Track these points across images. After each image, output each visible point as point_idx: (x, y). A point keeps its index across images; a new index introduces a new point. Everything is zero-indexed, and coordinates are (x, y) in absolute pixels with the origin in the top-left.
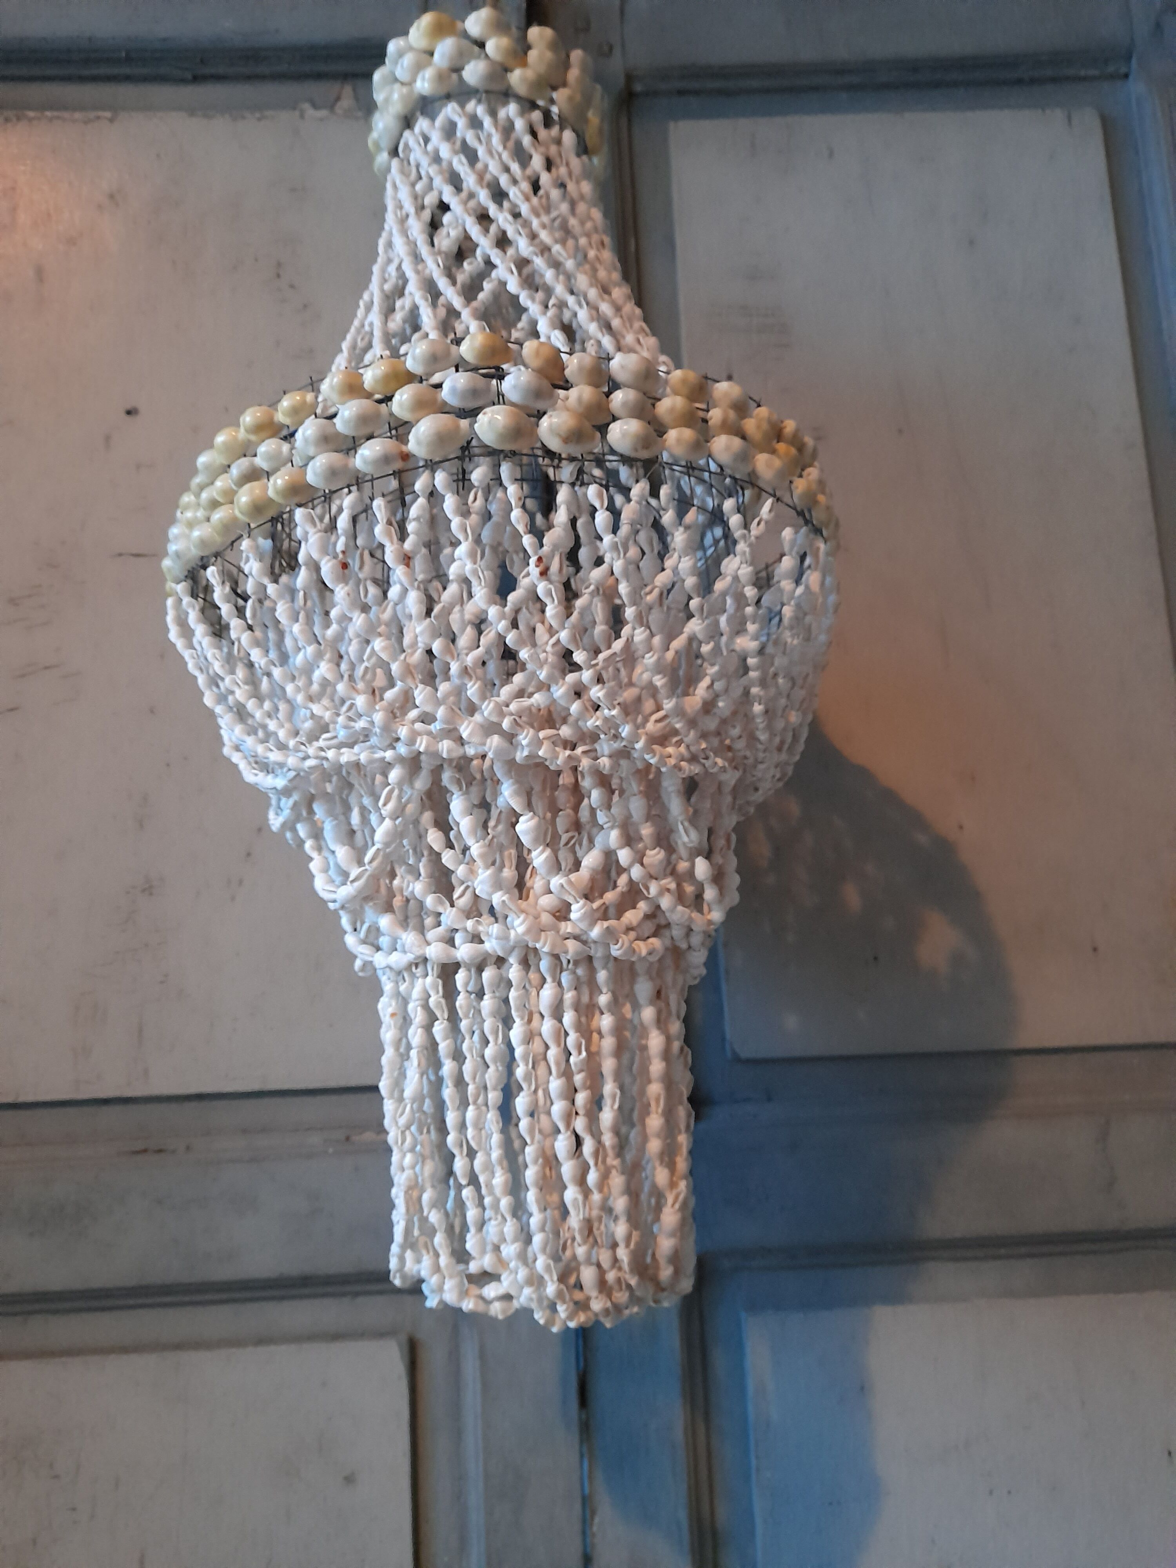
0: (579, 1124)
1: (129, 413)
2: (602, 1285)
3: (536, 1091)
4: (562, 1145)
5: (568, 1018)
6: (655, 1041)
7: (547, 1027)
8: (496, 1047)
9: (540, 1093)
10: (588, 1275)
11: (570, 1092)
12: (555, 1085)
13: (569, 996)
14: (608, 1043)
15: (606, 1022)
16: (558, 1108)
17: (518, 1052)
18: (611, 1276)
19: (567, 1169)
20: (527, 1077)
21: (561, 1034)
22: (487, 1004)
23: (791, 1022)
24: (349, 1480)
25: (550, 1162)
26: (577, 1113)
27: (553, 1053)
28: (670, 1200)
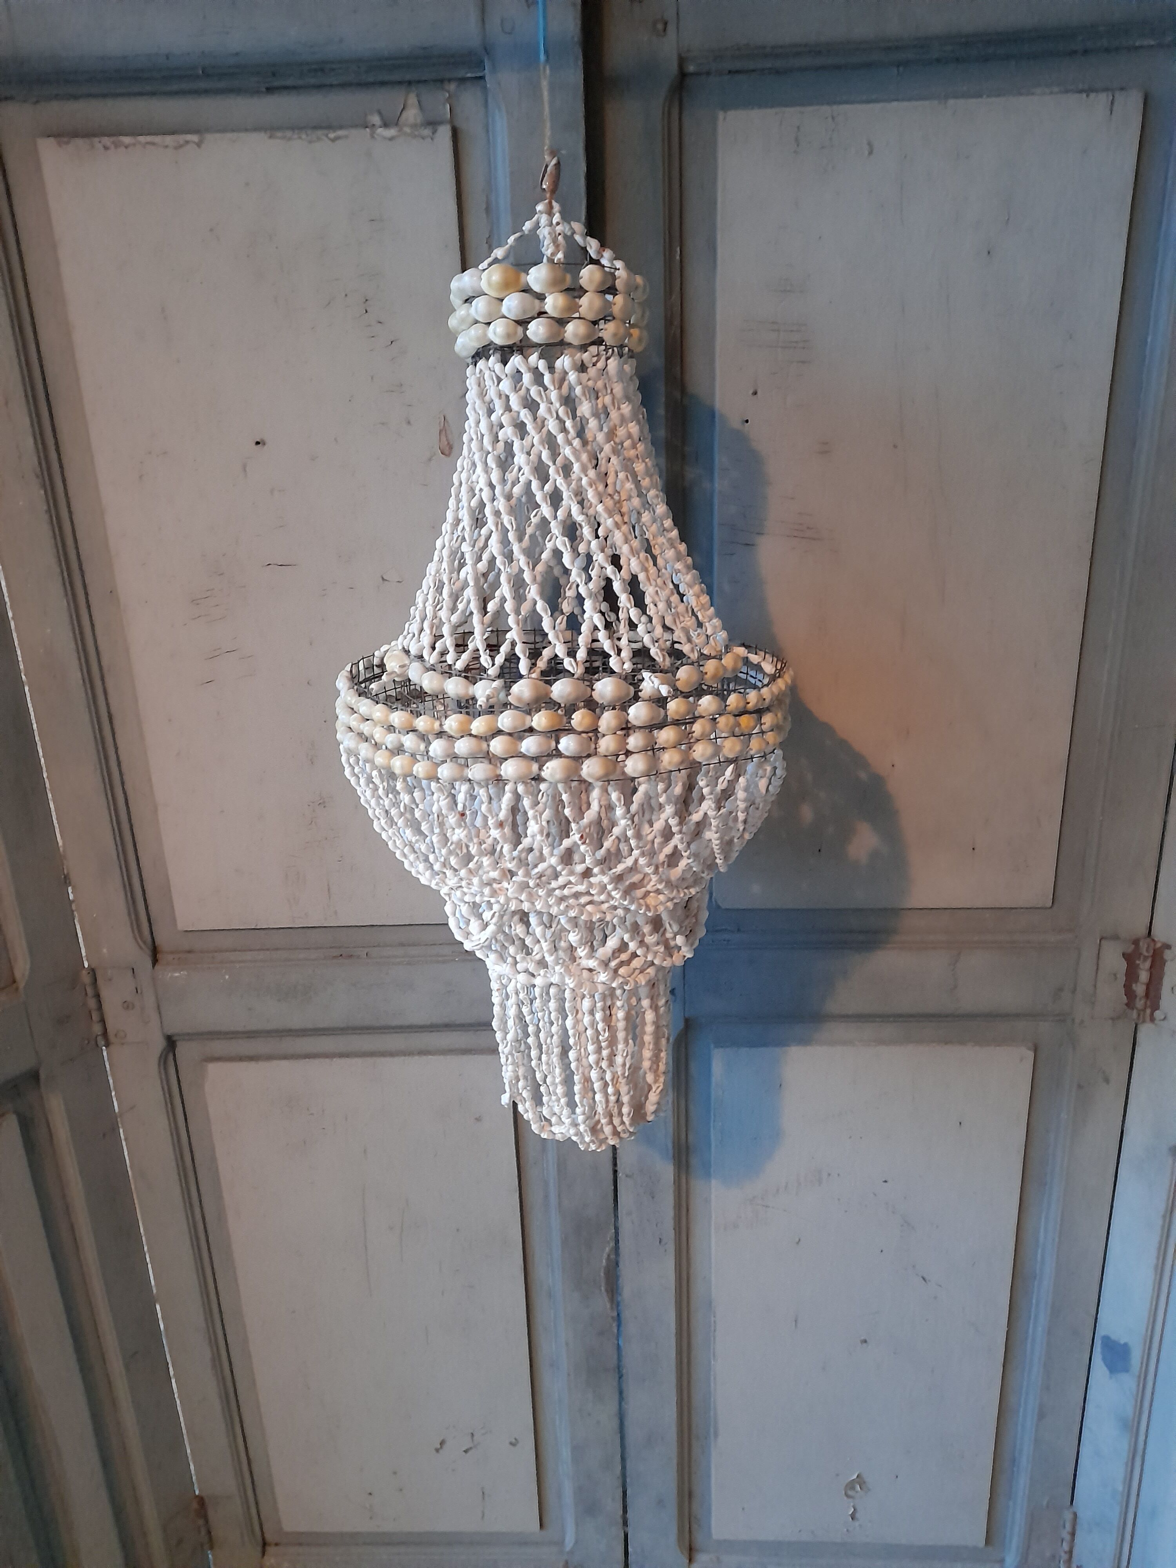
0: (604, 1064)
1: (258, 443)
2: (616, 1133)
3: (580, 1049)
4: (594, 1075)
5: (598, 1016)
6: (650, 1016)
7: (587, 1020)
8: (559, 1027)
9: (582, 1050)
10: (607, 1130)
11: (599, 1050)
12: (591, 1048)
13: (599, 1005)
14: (621, 1025)
15: (621, 1014)
16: (592, 1059)
17: (571, 1032)
18: (619, 1129)
19: (597, 1086)
20: (575, 1044)
21: (593, 1023)
22: (552, 1005)
23: (756, 888)
24: (478, 1119)
25: (587, 1080)
26: (603, 1059)
27: (589, 1032)
28: (654, 1090)
